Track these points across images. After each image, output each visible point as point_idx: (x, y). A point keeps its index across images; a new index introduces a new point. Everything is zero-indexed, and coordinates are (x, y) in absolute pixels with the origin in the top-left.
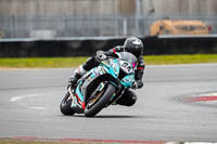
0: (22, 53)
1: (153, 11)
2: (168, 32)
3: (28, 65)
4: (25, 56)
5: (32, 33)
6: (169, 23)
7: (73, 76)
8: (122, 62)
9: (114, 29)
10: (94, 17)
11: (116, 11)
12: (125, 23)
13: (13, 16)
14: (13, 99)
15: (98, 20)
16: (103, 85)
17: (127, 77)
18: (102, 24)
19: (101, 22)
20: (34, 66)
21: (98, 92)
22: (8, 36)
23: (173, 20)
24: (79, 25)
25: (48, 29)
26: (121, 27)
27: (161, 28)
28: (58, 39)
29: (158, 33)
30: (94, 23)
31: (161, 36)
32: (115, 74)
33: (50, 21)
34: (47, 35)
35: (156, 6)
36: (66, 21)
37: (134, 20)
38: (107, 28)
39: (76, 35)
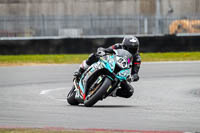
0: (51, 50)
1: (172, 11)
2: (185, 31)
3: (56, 61)
4: (53, 53)
5: (60, 31)
6: (187, 23)
7: (78, 70)
8: (118, 58)
9: (136, 28)
10: (118, 17)
11: (138, 11)
12: (146, 22)
13: (43, 16)
14: (43, 92)
15: (121, 19)
16: (100, 78)
17: (122, 72)
18: (125, 24)
19: (124, 22)
20: (62, 62)
21: (96, 85)
22: (38, 34)
23: (190, 20)
24: (103, 24)
25: (76, 27)
26: (142, 26)
27: (179, 27)
28: (84, 37)
29: (176, 32)
30: (118, 22)
31: (178, 35)
32: (111, 69)
33: (78, 20)
34: (74, 33)
35: (174, 7)
36: (92, 20)
37: (154, 19)
38: (130, 27)
39: (101, 33)
